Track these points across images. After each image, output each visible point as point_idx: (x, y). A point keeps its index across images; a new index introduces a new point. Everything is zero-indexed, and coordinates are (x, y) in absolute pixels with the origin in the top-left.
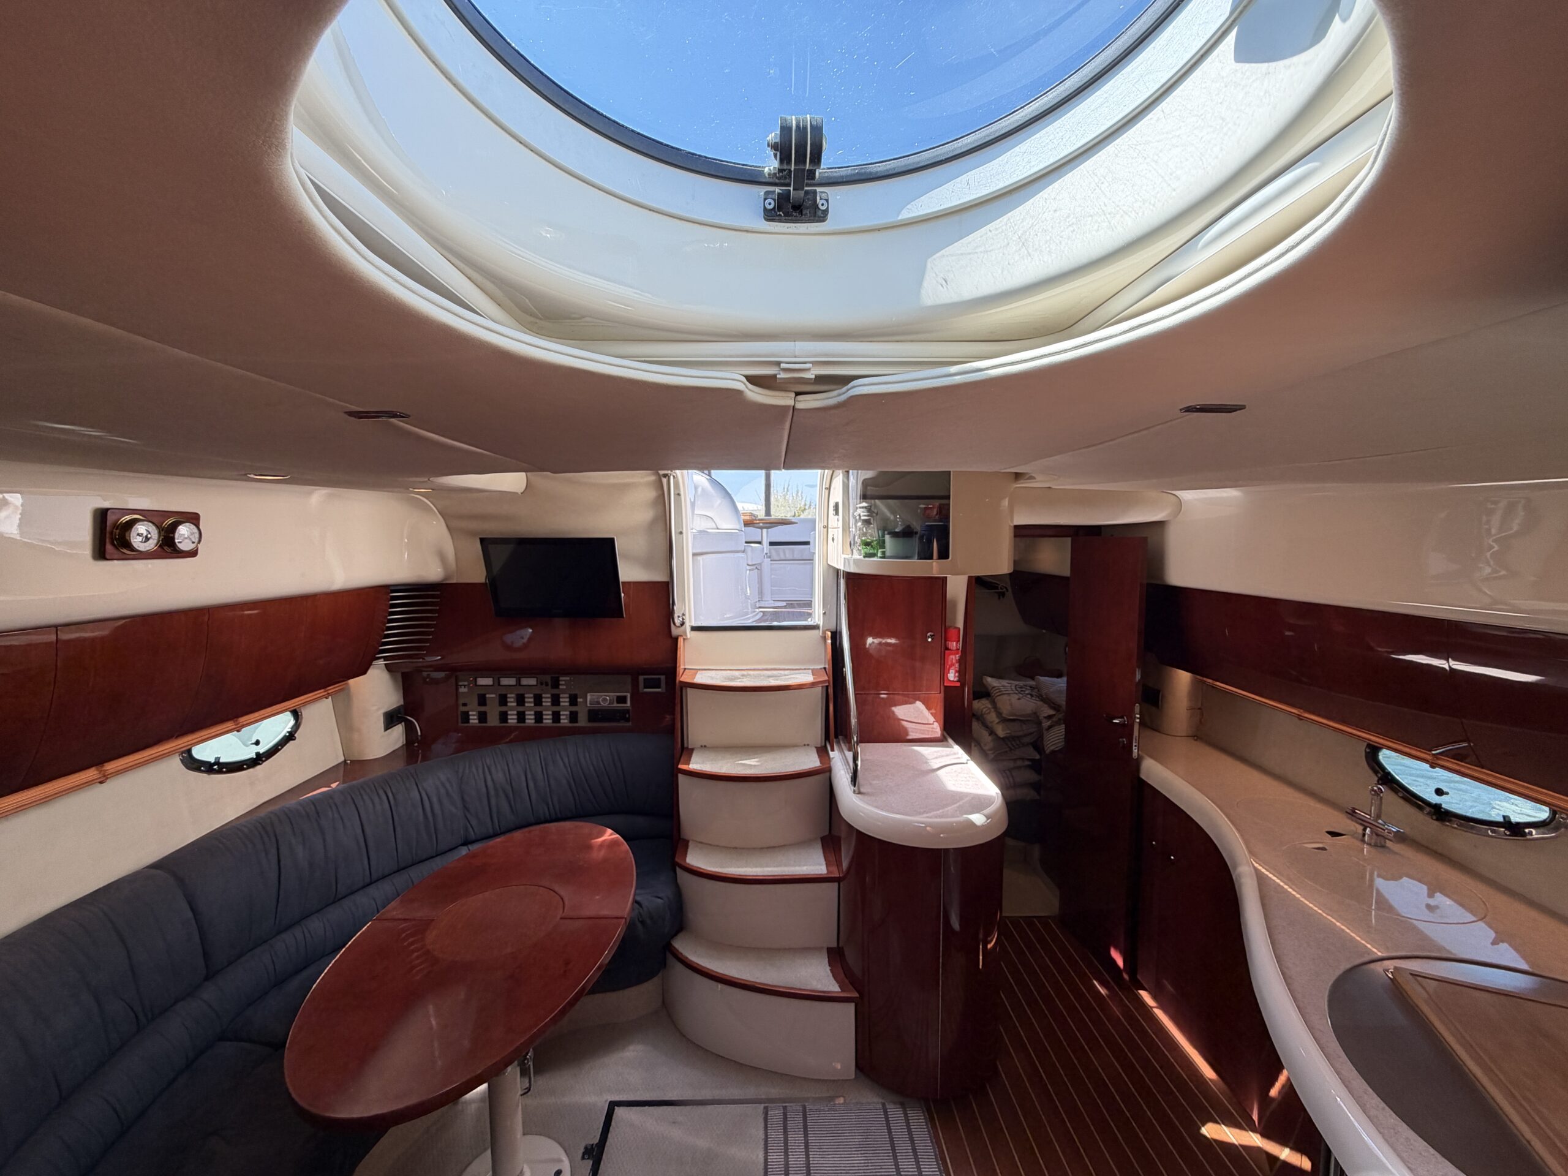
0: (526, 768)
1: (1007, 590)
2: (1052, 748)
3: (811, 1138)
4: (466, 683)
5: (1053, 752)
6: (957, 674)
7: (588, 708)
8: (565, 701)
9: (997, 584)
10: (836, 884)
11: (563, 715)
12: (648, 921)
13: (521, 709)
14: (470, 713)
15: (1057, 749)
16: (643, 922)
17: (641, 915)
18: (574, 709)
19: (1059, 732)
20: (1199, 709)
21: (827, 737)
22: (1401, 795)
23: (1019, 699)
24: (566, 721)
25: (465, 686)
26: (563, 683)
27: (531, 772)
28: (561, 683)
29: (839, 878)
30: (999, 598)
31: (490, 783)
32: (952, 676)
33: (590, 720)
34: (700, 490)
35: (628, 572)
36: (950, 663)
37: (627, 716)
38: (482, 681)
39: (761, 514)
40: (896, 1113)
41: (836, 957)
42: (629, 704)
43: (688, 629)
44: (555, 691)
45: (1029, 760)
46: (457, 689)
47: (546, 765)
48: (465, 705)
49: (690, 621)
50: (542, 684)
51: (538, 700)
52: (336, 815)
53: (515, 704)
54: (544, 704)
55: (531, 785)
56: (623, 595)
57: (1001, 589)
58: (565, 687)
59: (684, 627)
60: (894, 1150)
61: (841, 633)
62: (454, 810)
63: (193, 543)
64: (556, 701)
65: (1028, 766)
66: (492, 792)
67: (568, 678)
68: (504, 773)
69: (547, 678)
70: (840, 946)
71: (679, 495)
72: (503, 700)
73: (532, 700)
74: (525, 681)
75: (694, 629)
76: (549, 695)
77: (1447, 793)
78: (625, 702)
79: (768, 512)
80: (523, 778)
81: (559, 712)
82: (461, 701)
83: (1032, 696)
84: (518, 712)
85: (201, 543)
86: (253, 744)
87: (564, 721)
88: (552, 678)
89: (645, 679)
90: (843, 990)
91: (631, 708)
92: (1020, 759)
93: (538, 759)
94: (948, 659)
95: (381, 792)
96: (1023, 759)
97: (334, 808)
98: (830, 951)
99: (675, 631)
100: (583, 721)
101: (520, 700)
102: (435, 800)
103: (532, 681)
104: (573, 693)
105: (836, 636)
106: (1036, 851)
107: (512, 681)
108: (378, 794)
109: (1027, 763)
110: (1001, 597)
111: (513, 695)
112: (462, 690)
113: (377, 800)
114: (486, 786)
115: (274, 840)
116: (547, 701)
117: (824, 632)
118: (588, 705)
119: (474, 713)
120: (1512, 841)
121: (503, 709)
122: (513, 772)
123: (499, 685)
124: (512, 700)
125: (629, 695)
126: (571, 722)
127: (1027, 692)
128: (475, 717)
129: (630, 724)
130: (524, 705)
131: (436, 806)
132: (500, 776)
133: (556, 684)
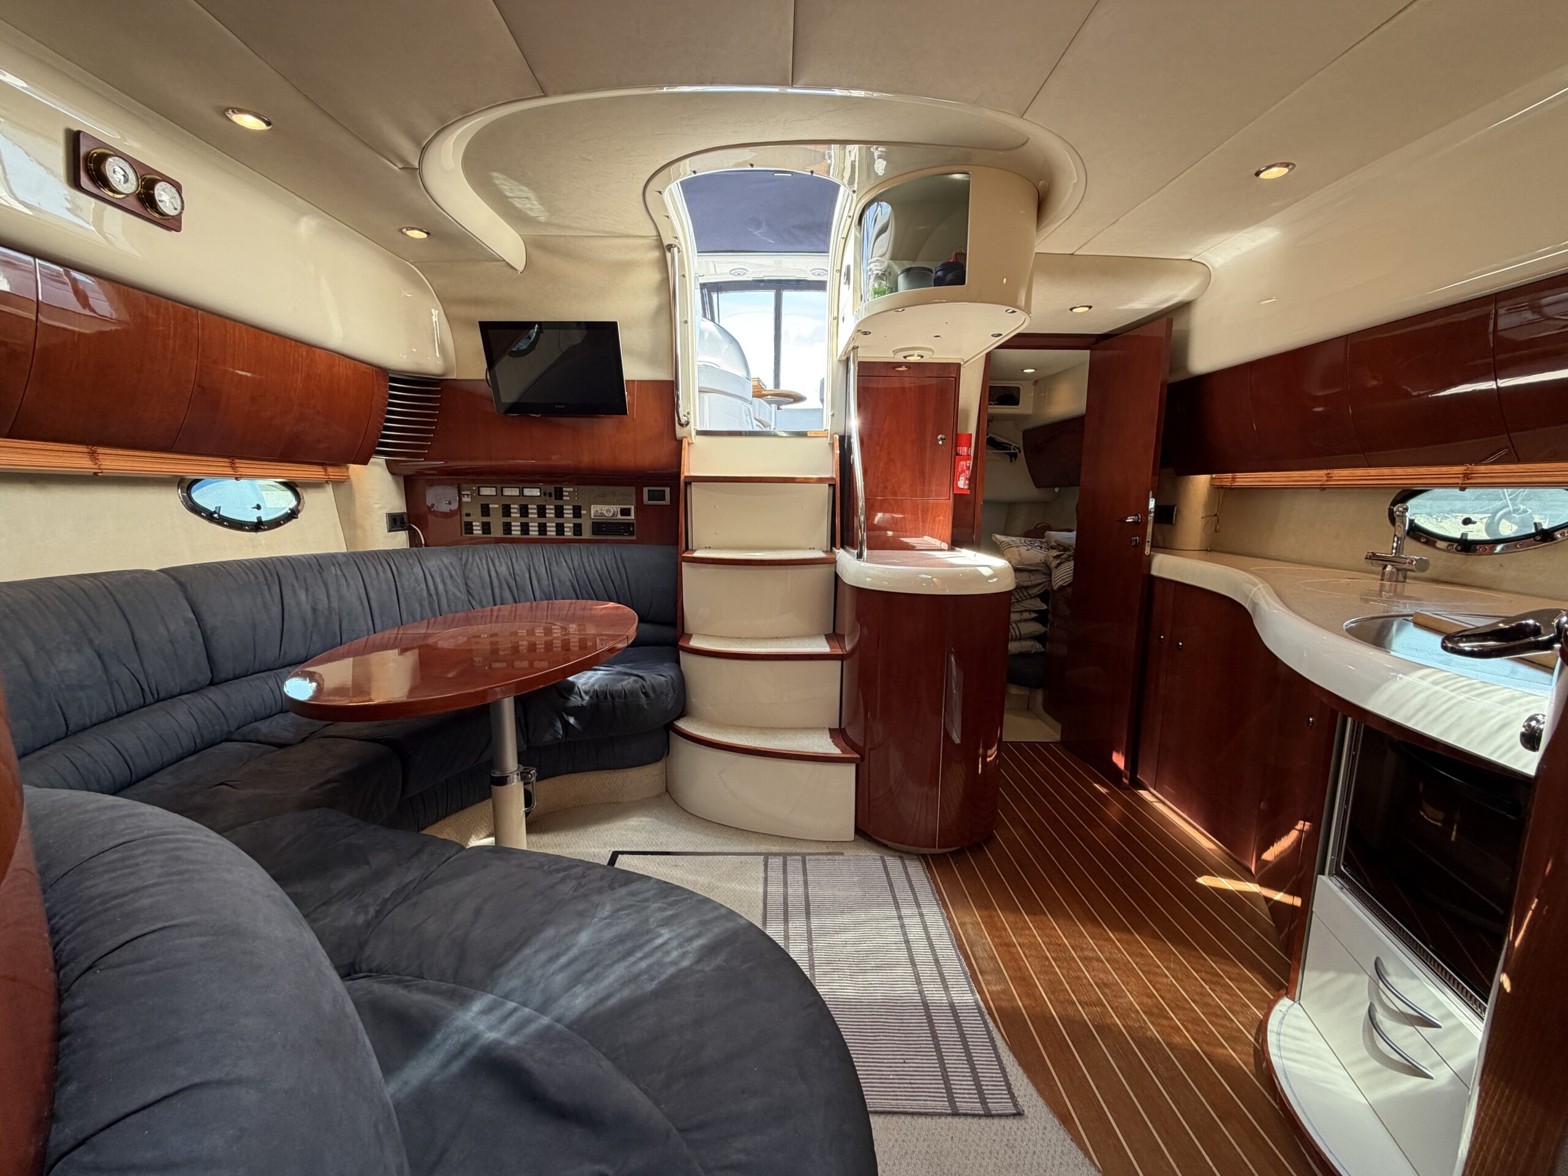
0: (530, 566)
1: (1020, 452)
2: (1060, 584)
3: (810, 878)
4: (469, 493)
5: (1062, 588)
6: (967, 482)
7: (592, 521)
8: (568, 512)
9: (1009, 444)
10: (839, 663)
11: (567, 527)
12: (652, 695)
13: (524, 520)
14: (474, 524)
15: (1065, 585)
16: (645, 694)
17: (643, 686)
18: (578, 521)
19: (1068, 568)
20: (1216, 515)
21: (833, 544)
22: (1423, 540)
23: (1028, 550)
24: (570, 534)
25: (468, 495)
26: (567, 494)
27: (536, 572)
28: (564, 494)
29: (843, 655)
30: (1011, 461)
31: (493, 574)
32: (962, 483)
33: (594, 533)
34: (706, 335)
35: (633, 370)
36: (960, 470)
37: (632, 529)
38: (486, 491)
39: (769, 386)
40: (894, 864)
41: (838, 734)
42: (633, 516)
43: (693, 433)
44: (559, 503)
45: (1035, 612)
46: (460, 500)
47: (550, 564)
48: (468, 515)
49: (695, 425)
50: (545, 494)
51: (542, 511)
52: (339, 572)
53: (519, 515)
54: (547, 515)
55: (535, 582)
56: (626, 393)
57: (1014, 450)
58: (568, 498)
59: (688, 426)
60: (891, 886)
61: (850, 437)
62: (459, 594)
63: (176, 209)
64: (559, 512)
65: (1034, 619)
66: (496, 583)
67: (572, 489)
68: (508, 567)
69: (551, 489)
70: (843, 727)
71: (684, 276)
72: (506, 511)
73: (535, 511)
74: (527, 492)
75: (700, 433)
76: (552, 507)
77: (1474, 523)
78: (629, 515)
79: (777, 384)
80: (527, 576)
81: (563, 524)
82: (465, 511)
83: (1041, 548)
84: (521, 523)
85: (185, 209)
86: (254, 508)
87: (568, 533)
88: (555, 488)
89: (649, 491)
90: (843, 752)
91: (635, 521)
92: (1026, 611)
93: (542, 559)
94: (958, 465)
95: (384, 562)
96: (1029, 611)
97: (337, 565)
98: (831, 731)
99: (680, 432)
100: (587, 534)
101: (524, 511)
102: (438, 580)
103: (536, 492)
104: (578, 504)
105: (844, 442)
106: (1039, 697)
107: (515, 492)
108: (381, 563)
109: (1034, 615)
110: (1013, 459)
111: (516, 506)
112: (466, 499)
113: (380, 568)
114: (490, 576)
115: (276, 577)
116: (550, 513)
117: (832, 437)
118: (592, 517)
119: (478, 524)
120: (1541, 549)
121: (507, 520)
122: (516, 567)
123: (502, 495)
124: (516, 511)
125: (633, 508)
126: (575, 534)
127: (1036, 544)
128: (479, 528)
129: (634, 538)
130: (527, 516)
131: (441, 587)
132: (503, 570)
133: (559, 495)
